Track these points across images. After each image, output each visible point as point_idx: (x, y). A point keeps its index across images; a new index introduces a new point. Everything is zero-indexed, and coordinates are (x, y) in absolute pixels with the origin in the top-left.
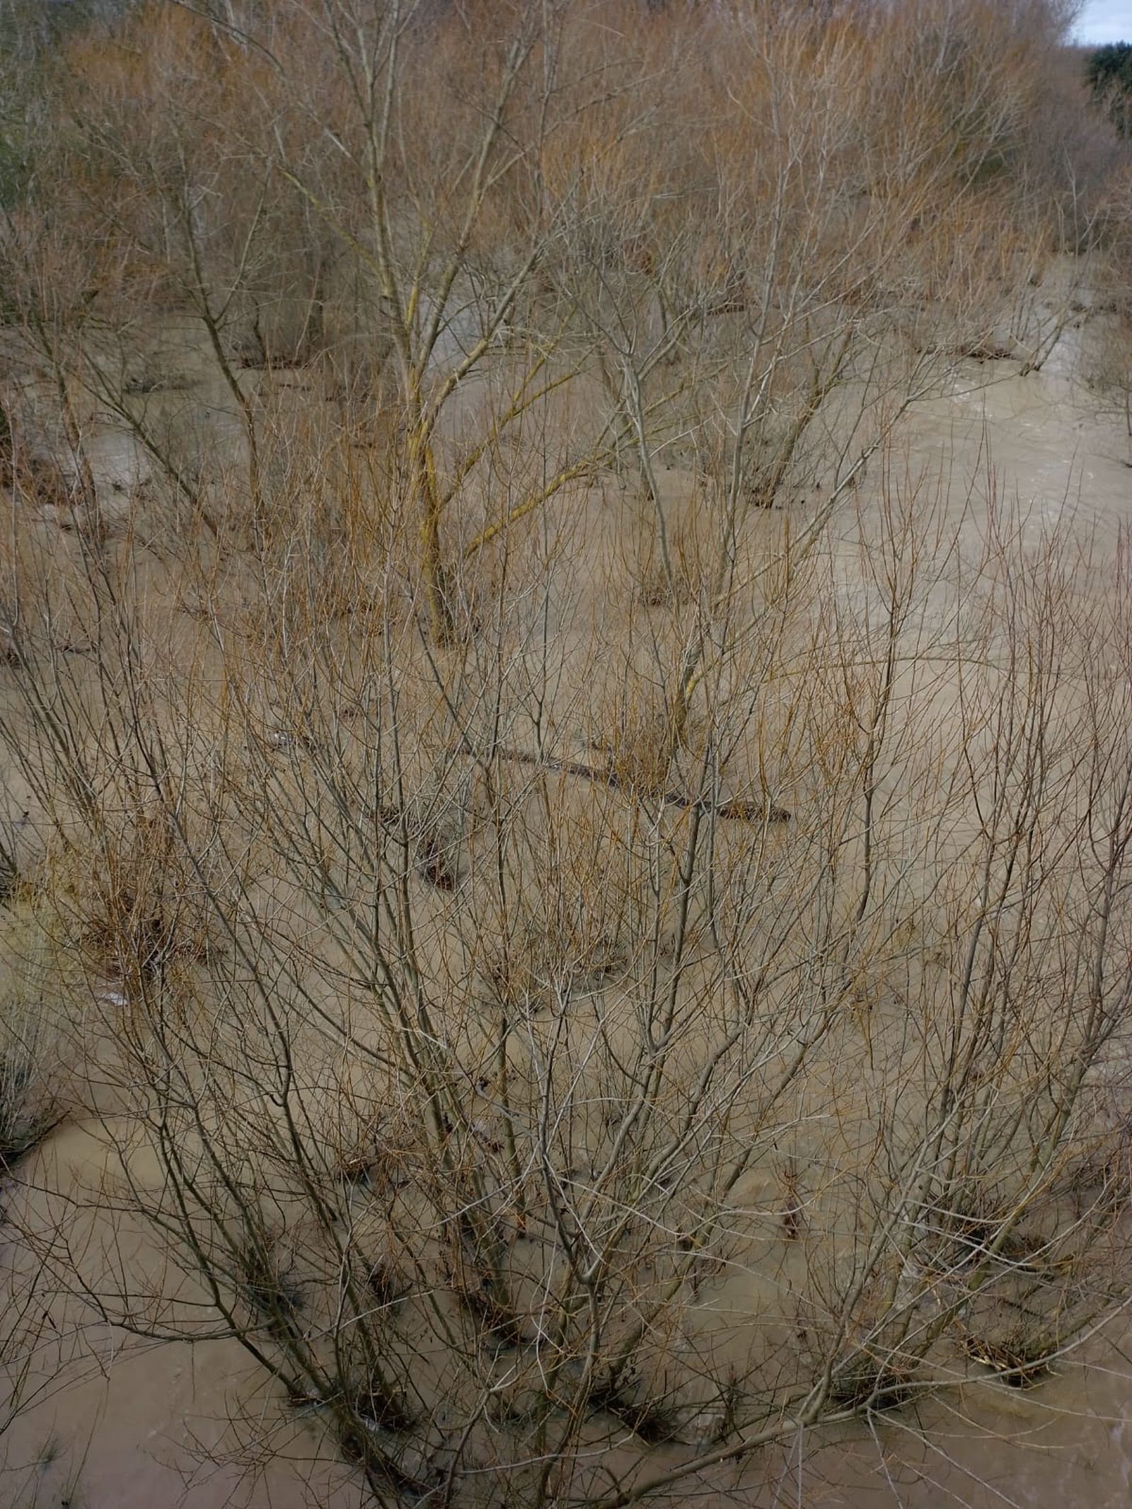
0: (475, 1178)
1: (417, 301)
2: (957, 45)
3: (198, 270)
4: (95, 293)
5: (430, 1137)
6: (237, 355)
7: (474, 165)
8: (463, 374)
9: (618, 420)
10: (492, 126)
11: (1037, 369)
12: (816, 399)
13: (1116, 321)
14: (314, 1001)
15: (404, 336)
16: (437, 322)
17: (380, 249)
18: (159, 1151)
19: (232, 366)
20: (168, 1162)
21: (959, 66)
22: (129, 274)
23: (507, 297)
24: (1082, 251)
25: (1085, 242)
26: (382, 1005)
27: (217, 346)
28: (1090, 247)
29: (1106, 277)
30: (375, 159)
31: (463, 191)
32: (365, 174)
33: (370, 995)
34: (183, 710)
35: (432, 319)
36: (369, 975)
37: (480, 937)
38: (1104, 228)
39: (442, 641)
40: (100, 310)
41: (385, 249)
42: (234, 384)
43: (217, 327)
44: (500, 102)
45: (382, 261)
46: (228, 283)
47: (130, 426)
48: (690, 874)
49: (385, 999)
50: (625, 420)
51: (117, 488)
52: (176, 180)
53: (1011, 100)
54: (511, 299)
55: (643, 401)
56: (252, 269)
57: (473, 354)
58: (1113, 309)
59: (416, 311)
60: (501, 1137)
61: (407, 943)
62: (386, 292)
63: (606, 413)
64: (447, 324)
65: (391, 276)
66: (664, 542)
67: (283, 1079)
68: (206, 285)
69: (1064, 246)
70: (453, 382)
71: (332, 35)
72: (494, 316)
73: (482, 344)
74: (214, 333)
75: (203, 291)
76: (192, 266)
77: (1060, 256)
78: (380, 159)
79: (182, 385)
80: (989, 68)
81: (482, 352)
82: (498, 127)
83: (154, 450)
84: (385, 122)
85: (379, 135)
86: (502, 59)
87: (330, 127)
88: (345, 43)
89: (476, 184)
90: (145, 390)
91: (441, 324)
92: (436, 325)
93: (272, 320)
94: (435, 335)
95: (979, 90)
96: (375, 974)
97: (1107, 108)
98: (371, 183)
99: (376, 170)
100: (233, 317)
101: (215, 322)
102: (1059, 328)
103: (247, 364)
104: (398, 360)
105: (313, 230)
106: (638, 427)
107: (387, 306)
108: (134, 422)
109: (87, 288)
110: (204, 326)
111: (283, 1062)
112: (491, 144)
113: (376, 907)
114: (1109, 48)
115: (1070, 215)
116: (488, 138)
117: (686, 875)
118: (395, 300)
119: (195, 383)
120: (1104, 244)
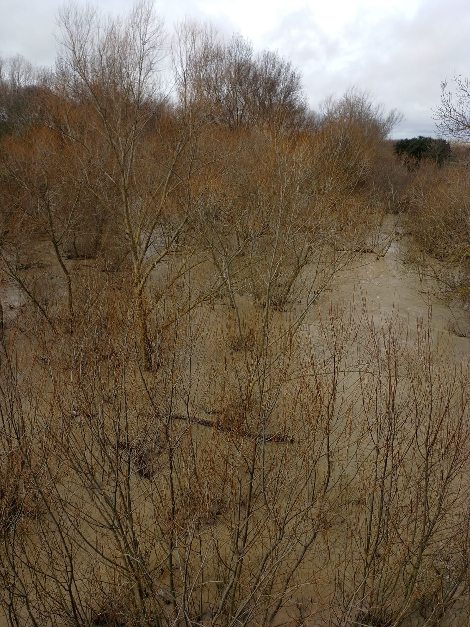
0: (157, 620)
1: (139, 235)
2: (346, 143)
3: (51, 223)
4: (8, 232)
5: (136, 600)
6: (64, 255)
7: (163, 184)
8: (158, 262)
9: (220, 279)
10: (170, 171)
11: (383, 256)
12: (298, 270)
13: (412, 238)
14: (85, 537)
15: (134, 248)
16: (148, 242)
17: (125, 215)
18: (8, 616)
19: (63, 259)
20: (12, 623)
21: (347, 150)
22: (23, 225)
23: (176, 233)
24: (397, 213)
25: (398, 210)
26: (116, 537)
27: (57, 252)
28: (400, 212)
29: (407, 223)
30: (124, 183)
31: (159, 194)
32: (120, 189)
33: (110, 532)
34: (34, 403)
35: (145, 241)
36: (111, 523)
37: (161, 502)
38: (405, 206)
39: (147, 369)
40: (9, 238)
41: (128, 216)
42: (63, 266)
43: (58, 244)
44: (174, 163)
45: (126, 220)
46: (62, 228)
47: (18, 283)
48: (253, 470)
49: (117, 533)
50: (224, 279)
51: (12, 308)
52: (43, 190)
53: (366, 160)
54: (178, 233)
55: (230, 272)
56: (74, 222)
57: (162, 254)
58: (410, 234)
59: (139, 238)
60: (170, 597)
61: (128, 508)
62: (128, 231)
63: (216, 276)
64: (152, 243)
65: (129, 225)
66: (240, 327)
67: (70, 577)
68: (54, 228)
69: (390, 211)
70: (154, 265)
71: (109, 139)
72: (171, 239)
73: (166, 250)
74: (56, 247)
75: (52, 231)
76: (49, 221)
77: (389, 215)
78: (127, 183)
79: (42, 266)
80: (358, 150)
81: (166, 254)
82: (173, 172)
83: (28, 293)
84: (129, 170)
85: (126, 175)
86: (174, 148)
87: (107, 172)
88: (114, 142)
89: (164, 192)
90: (27, 268)
91: (150, 243)
92: (147, 243)
93: (80, 241)
94: (147, 247)
95: (355, 157)
96: (113, 521)
97: (403, 162)
98: (123, 191)
99: (125, 187)
100: (64, 240)
101: (57, 243)
102: (391, 241)
103: (70, 258)
104: (131, 256)
105: (98, 208)
106: (228, 281)
107: (127, 237)
108: (20, 282)
109: (5, 230)
110: (52, 244)
111: (69, 569)
112: (170, 178)
113: (115, 493)
114: (402, 140)
115: (392, 201)
116: (169, 176)
117: (251, 470)
118: (131, 235)
119: (47, 266)
120: (405, 210)
